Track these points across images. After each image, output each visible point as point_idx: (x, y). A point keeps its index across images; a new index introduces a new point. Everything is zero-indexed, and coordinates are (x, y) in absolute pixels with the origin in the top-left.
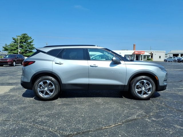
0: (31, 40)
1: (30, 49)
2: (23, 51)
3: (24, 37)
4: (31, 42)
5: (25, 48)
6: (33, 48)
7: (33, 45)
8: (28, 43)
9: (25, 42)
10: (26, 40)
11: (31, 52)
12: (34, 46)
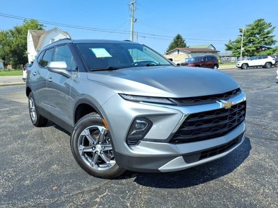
0: (269, 29)
1: (266, 44)
2: (255, 49)
3: (257, 25)
4: (268, 33)
5: (258, 43)
6: (273, 42)
7: (272, 37)
8: (264, 35)
9: (258, 34)
10: (260, 31)
11: (269, 48)
12: (274, 39)
